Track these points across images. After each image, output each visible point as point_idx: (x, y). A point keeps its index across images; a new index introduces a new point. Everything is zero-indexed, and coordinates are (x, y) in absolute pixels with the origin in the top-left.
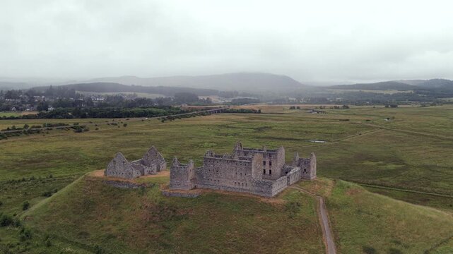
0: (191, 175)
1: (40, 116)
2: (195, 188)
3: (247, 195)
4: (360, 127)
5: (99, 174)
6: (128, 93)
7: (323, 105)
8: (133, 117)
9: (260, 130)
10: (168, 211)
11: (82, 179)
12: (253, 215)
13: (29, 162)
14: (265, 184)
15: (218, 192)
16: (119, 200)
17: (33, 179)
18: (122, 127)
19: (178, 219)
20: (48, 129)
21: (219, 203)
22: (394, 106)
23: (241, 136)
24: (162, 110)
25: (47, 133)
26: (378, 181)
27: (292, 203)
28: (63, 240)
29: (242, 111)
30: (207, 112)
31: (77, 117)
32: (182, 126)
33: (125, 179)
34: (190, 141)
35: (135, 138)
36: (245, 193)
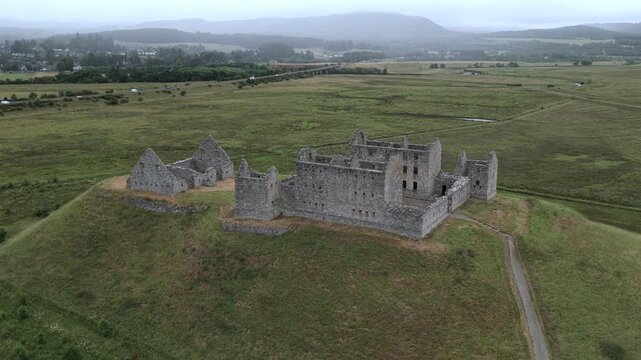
0: (273, 193)
1: (59, 80)
2: (281, 216)
3: (374, 233)
4: (540, 97)
5: (119, 184)
6: (190, 44)
7: (479, 62)
8: (196, 80)
9: (386, 100)
10: (232, 260)
11: (90, 194)
12: (386, 274)
13: (28, 154)
14: (408, 213)
15: (322, 226)
16: (149, 234)
17: (26, 184)
18: (178, 96)
19: (249, 275)
20: (66, 100)
21: (323, 248)
22: (586, 64)
23: (357, 111)
24: (240, 70)
25: (65, 106)
26: (585, 190)
27: (460, 253)
28: (51, 306)
29: (359, 71)
30: (306, 73)
31: (115, 81)
32: (269, 94)
33: (160, 195)
34: (280, 118)
35: (196, 114)
36: (370, 230)
